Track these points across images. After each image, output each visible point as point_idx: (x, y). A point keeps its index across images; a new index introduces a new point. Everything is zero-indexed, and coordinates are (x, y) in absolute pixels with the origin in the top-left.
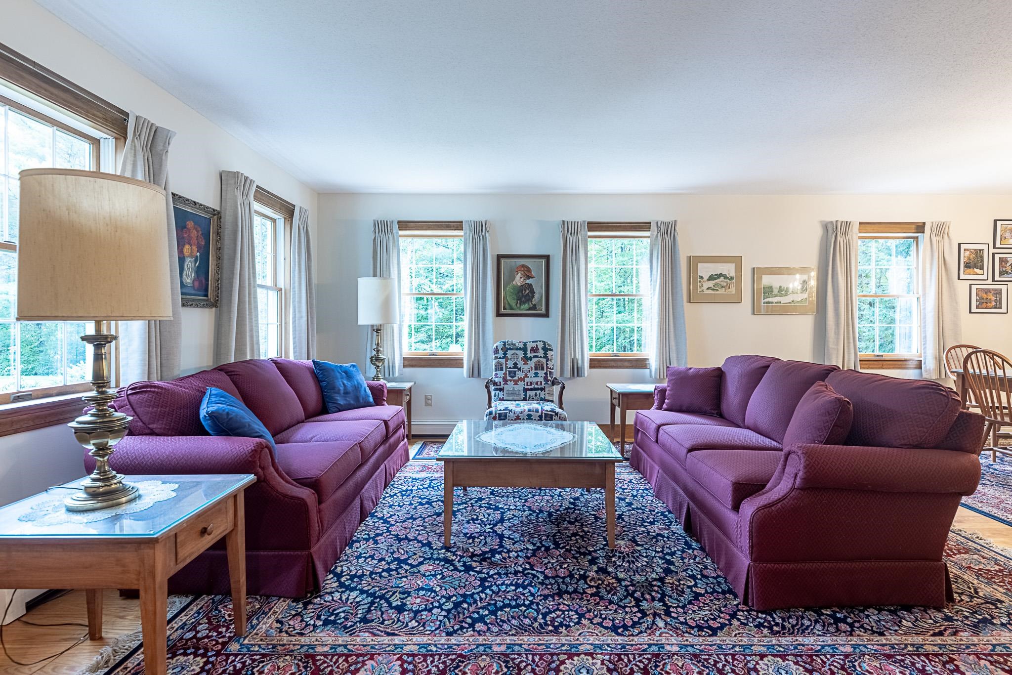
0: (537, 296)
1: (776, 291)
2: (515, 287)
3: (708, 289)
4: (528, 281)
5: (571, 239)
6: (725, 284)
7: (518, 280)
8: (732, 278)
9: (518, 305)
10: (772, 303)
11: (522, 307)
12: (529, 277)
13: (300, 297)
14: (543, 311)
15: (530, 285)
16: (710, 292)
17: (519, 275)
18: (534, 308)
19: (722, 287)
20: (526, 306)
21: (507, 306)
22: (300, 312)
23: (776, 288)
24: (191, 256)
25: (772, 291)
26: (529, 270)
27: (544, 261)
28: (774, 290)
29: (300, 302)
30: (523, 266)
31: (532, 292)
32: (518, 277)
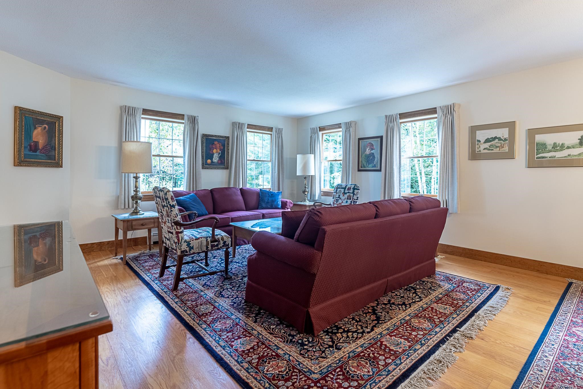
0: (376, 160)
1: (550, 147)
2: (366, 155)
3: (484, 149)
4: (372, 152)
5: (391, 125)
6: (499, 145)
7: (368, 151)
8: (505, 140)
9: (367, 165)
10: (546, 157)
11: (369, 166)
12: (372, 149)
13: (275, 164)
14: (379, 168)
15: (373, 154)
16: (486, 151)
17: (368, 148)
18: (375, 166)
19: (497, 147)
20: (371, 165)
21: (362, 166)
22: (275, 170)
23: (550, 145)
24: (217, 153)
25: (546, 148)
26: (372, 145)
27: (379, 139)
28: (548, 146)
29: (275, 166)
30: (370, 143)
31: (374, 157)
32: (367, 149)
